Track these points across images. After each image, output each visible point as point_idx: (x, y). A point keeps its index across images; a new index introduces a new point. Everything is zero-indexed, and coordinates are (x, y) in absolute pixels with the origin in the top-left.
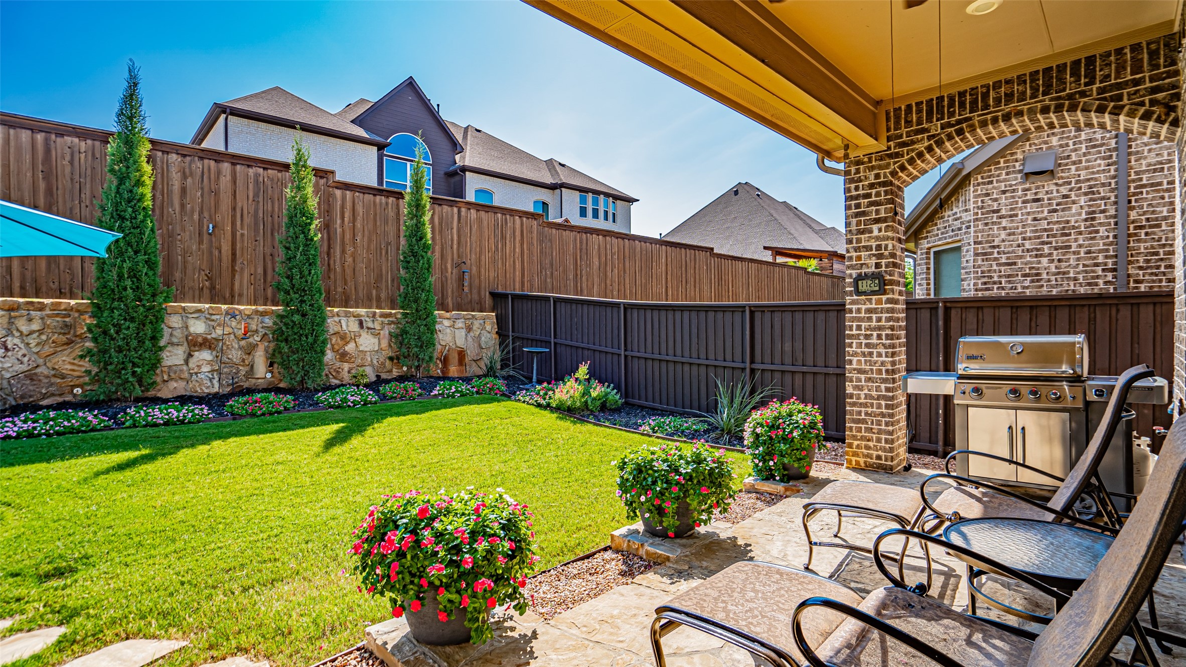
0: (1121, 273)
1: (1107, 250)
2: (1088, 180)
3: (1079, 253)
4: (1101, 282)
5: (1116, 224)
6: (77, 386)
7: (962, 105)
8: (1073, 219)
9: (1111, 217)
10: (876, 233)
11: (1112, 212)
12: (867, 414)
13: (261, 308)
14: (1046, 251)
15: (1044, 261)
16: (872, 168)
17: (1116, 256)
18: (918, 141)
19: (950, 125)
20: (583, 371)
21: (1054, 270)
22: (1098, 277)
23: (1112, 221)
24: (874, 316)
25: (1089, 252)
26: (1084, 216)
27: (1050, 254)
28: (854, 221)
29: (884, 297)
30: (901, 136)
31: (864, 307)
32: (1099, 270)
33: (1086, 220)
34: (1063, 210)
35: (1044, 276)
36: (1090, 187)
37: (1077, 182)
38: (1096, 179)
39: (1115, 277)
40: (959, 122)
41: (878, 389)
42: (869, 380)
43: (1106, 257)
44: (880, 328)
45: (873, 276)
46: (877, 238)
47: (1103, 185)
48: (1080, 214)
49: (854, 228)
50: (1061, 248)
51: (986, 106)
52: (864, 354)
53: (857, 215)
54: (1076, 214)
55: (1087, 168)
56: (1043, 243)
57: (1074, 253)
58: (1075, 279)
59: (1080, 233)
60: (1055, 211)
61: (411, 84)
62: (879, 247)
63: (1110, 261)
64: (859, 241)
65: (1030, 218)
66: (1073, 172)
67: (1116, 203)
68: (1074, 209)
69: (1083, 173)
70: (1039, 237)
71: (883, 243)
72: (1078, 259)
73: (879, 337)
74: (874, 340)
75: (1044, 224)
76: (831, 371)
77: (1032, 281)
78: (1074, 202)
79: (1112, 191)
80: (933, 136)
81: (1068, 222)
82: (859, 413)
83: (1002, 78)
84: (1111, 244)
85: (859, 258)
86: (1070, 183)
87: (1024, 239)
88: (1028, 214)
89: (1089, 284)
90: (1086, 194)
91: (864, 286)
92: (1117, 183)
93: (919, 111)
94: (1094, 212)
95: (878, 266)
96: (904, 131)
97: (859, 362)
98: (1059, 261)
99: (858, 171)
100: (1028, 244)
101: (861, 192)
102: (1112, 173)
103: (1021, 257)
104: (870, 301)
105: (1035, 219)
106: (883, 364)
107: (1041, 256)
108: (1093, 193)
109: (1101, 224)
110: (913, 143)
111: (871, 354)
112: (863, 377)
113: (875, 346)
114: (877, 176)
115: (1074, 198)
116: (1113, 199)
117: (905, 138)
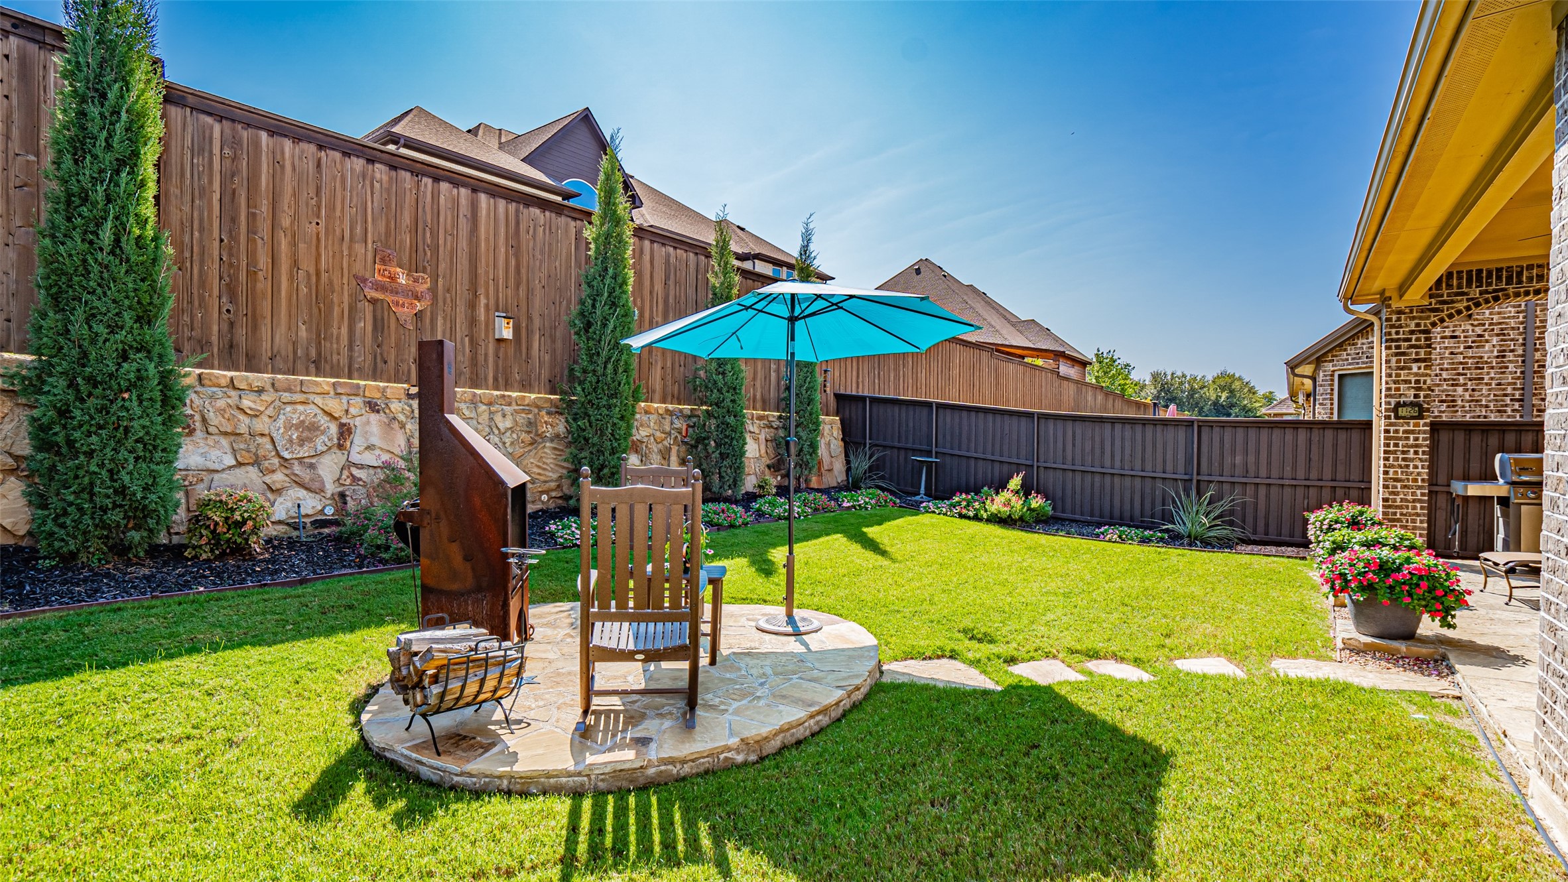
0: (1526, 403)
1: (1515, 384)
2: (1500, 323)
3: (1490, 384)
4: (1509, 409)
5: (1523, 362)
6: (542, 492)
7: (1499, 278)
8: (1486, 356)
9: (1519, 356)
10: (1415, 370)
11: (1520, 352)
12: (1402, 514)
13: (670, 407)
14: (1462, 381)
15: (1460, 390)
16: (1414, 318)
17: (1523, 389)
18: (1458, 301)
19: (1487, 292)
20: (1015, 482)
21: (1468, 397)
22: (1506, 405)
23: (1520, 359)
24: (1412, 436)
25: (1499, 384)
26: (1496, 354)
27: (1465, 384)
28: (1394, 359)
29: (1422, 422)
30: (1442, 296)
31: (1401, 429)
32: (1508, 399)
33: (1497, 357)
34: (1477, 347)
35: (1459, 403)
36: (1502, 329)
37: (1490, 324)
38: (1506, 323)
39: (1521, 406)
40: (1495, 291)
41: (1413, 494)
42: (1405, 487)
43: (1514, 389)
44: (1417, 446)
45: (1412, 404)
46: (1416, 374)
47: (1513, 329)
48: (1492, 352)
49: (1393, 364)
50: (1475, 379)
51: (1520, 282)
52: (1400, 466)
53: (1397, 354)
54: (1489, 351)
55: (1499, 313)
56: (1459, 374)
57: (1486, 384)
58: (1487, 406)
59: (1492, 368)
60: (1470, 347)
61: (586, 118)
62: (1417, 382)
63: (1517, 393)
64: (1398, 375)
65: (1447, 352)
66: (1487, 315)
67: (1524, 345)
68: (1487, 347)
69: (1496, 317)
70: (1455, 369)
71: (1422, 379)
72: (1490, 390)
73: (1416, 453)
74: (1411, 455)
75: (1460, 358)
76: (1287, 482)
77: (1448, 407)
78: (1487, 341)
79: (1520, 334)
80: (1472, 299)
81: (1481, 357)
82: (1395, 514)
83: (1535, 262)
84: (1518, 378)
85: (1398, 389)
86: (1484, 325)
87: (1442, 370)
88: (1446, 348)
89: (1499, 411)
90: (1498, 335)
91: (1403, 412)
92: (1525, 328)
93: (1460, 278)
94: (1504, 351)
95: (1416, 396)
96: (1445, 292)
97: (1396, 473)
98: (1473, 390)
99: (1399, 319)
100: (1445, 375)
101: (1401, 336)
102: (1521, 319)
103: (1438, 385)
104: (1408, 424)
105: (1452, 353)
106: (1419, 474)
107: (1457, 385)
108: (1504, 335)
109: (1510, 361)
110: (1453, 302)
111: (1407, 466)
112: (1399, 485)
113: (1412, 460)
114: (1418, 325)
115: (1487, 337)
116: (1521, 341)
117: (1445, 298)
